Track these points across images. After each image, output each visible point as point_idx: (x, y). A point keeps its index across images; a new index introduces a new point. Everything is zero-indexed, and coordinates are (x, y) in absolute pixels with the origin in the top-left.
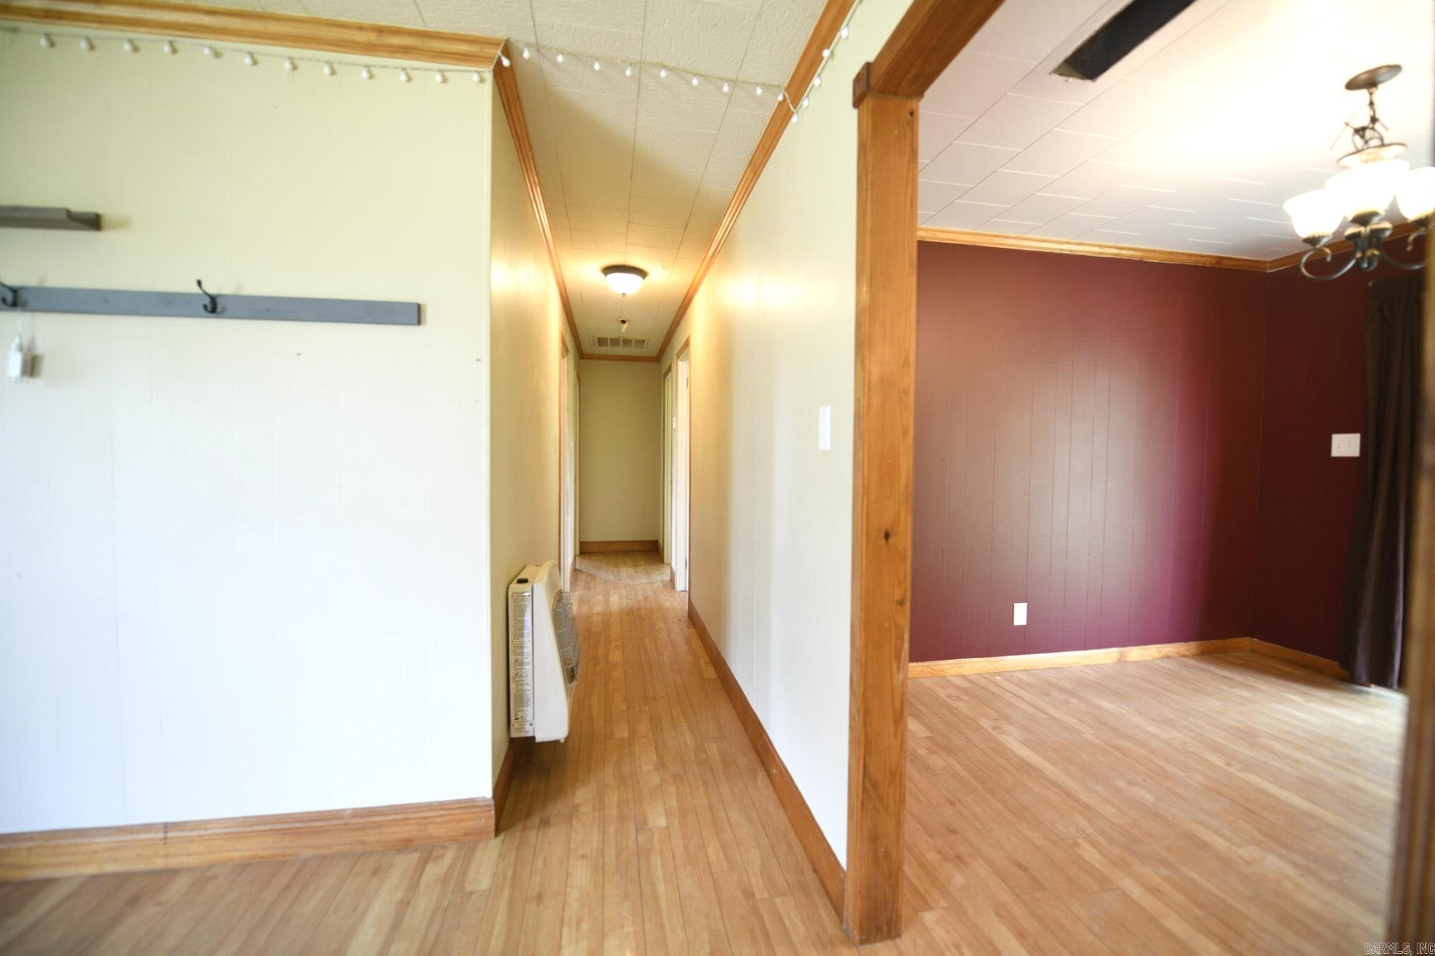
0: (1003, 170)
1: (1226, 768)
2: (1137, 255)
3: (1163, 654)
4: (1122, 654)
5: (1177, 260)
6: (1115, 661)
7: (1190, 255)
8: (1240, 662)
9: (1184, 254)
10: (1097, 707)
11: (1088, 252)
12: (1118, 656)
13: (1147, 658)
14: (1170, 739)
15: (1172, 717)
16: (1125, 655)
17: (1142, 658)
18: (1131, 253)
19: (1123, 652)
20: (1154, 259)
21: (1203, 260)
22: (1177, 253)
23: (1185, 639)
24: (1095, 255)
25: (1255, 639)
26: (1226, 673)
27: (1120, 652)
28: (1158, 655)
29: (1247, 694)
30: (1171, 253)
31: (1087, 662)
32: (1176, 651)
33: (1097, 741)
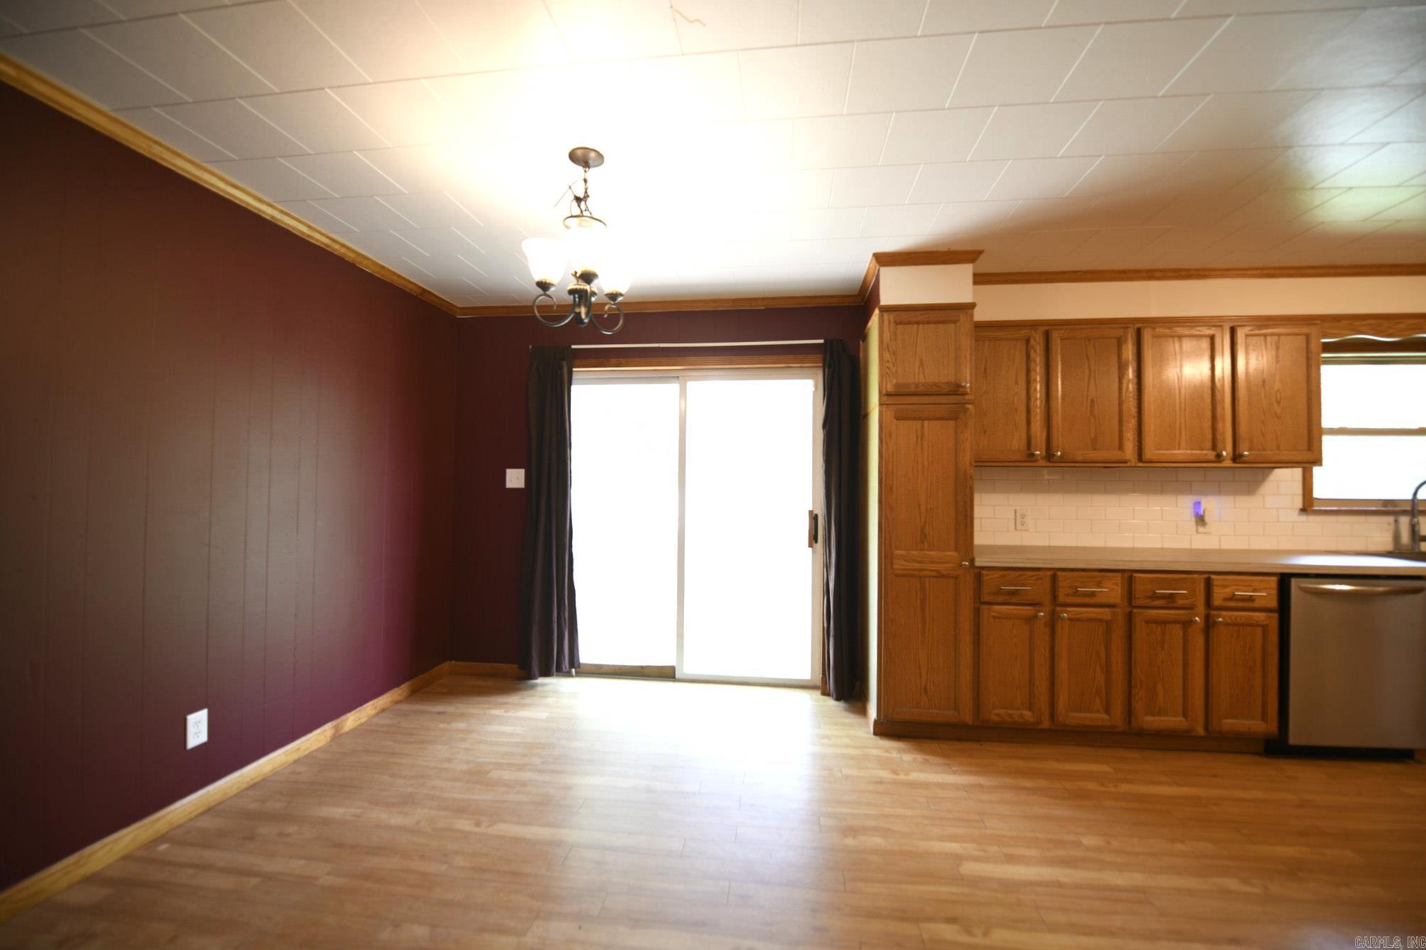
0: (189, 21)
1: (477, 830)
2: (350, 256)
3: (379, 708)
4: (337, 728)
5: (387, 278)
6: (329, 739)
7: (399, 276)
8: (445, 690)
9: (394, 274)
10: (326, 821)
11: (294, 228)
12: (333, 731)
13: (364, 720)
14: (418, 823)
15: (410, 790)
16: (340, 726)
17: (358, 723)
18: (343, 250)
19: (338, 724)
20: (366, 268)
21: (410, 286)
22: (389, 270)
23: (396, 684)
24: (304, 237)
25: (454, 662)
26: (439, 708)
27: (334, 727)
28: (373, 712)
29: (462, 725)
30: (383, 267)
31: (296, 756)
32: (391, 700)
33: (339, 881)
